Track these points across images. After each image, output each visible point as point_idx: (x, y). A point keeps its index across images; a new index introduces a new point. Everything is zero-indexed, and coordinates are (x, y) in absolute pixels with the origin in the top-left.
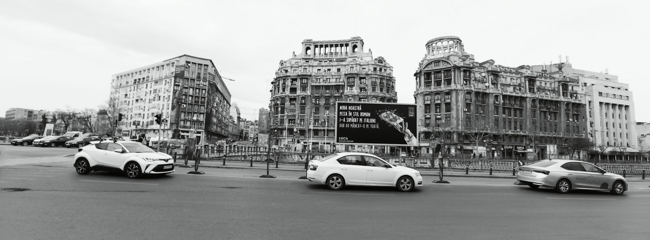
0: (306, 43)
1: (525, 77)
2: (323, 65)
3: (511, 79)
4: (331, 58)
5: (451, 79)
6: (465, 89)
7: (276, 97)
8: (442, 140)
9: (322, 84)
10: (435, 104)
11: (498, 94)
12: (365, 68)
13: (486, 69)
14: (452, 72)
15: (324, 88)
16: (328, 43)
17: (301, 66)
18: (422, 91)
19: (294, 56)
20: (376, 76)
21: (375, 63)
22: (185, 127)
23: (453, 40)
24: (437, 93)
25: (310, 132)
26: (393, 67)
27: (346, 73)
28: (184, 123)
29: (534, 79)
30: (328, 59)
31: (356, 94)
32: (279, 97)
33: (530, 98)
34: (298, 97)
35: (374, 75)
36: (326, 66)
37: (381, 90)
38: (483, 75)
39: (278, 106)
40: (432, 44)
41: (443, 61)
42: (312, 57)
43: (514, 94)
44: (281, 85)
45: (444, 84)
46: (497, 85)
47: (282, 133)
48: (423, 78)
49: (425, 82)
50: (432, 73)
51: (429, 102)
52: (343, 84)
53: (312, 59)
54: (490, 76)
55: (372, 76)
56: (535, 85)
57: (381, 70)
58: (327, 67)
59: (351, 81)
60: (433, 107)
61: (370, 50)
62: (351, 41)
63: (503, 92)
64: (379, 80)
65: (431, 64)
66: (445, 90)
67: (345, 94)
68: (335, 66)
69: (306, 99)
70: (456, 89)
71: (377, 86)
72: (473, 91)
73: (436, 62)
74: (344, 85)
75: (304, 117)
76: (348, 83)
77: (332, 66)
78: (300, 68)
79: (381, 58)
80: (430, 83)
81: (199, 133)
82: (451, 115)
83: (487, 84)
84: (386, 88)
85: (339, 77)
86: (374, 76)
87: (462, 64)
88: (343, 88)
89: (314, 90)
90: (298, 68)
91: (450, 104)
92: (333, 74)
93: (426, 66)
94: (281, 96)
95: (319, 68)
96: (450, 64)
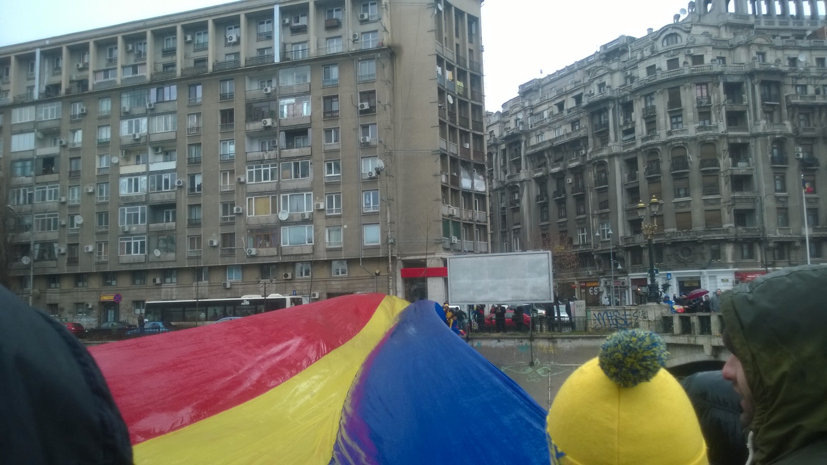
7: (676, 140)
9: (815, 101)
34: (756, 138)
44: (687, 102)
89: (799, 119)
94: (701, 137)
95: (792, 53)
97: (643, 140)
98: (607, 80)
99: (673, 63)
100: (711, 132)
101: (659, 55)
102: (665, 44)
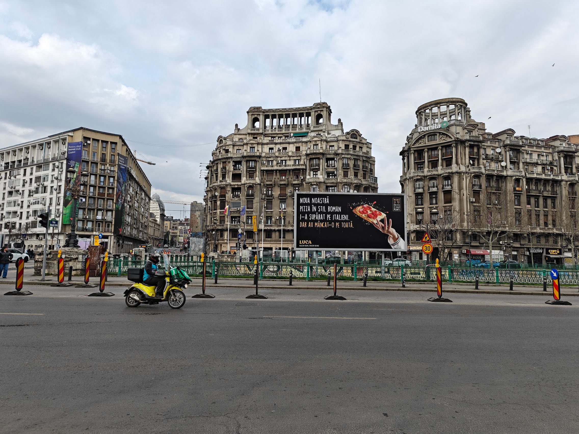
0: (253, 112)
1: (559, 152)
2: (276, 142)
3: (539, 155)
4: (286, 132)
5: (452, 158)
6: (472, 170)
7: (214, 186)
8: (441, 242)
9: (275, 168)
10: (429, 193)
11: (519, 176)
12: (333, 146)
13: (502, 143)
14: (454, 148)
15: (278, 174)
16: (283, 112)
17: (247, 144)
18: (412, 175)
19: (237, 131)
20: (349, 156)
21: (346, 138)
22: (84, 230)
23: (454, 103)
24: (432, 178)
25: (261, 233)
26: (371, 144)
27: (308, 152)
28: (83, 225)
29: (572, 155)
30: (283, 134)
31: (322, 180)
32: (218, 186)
33: (567, 181)
34: (244, 185)
35: (345, 154)
36: (281, 143)
37: (356, 175)
38: (498, 150)
39: (216, 198)
40: (425, 111)
41: (440, 133)
42: (261, 131)
43: (543, 176)
44: (219, 170)
45: (442, 165)
46: (518, 164)
47: (222, 236)
48: (412, 157)
49: (415, 163)
50: (425, 150)
51: (421, 190)
52: (304, 167)
53: (262, 134)
54: (508, 153)
55: (343, 156)
56: (573, 163)
57: (354, 147)
58: (282, 145)
59: (314, 163)
60: (427, 197)
61: (339, 120)
62: (314, 108)
63: (527, 174)
64: (353, 162)
65: (423, 138)
66: (443, 174)
67: (307, 180)
68: (293, 143)
69: (255, 188)
70: (459, 171)
71: (349, 170)
72: (483, 174)
73: (431, 135)
74: (306, 169)
75: (252, 214)
76: (311, 166)
77: (289, 143)
78: (245, 147)
79: (355, 132)
80: (423, 164)
81: (106, 237)
82: (453, 207)
83: (503, 164)
84: (362, 172)
85: (299, 158)
86: (346, 156)
87: (467, 137)
88: (304, 173)
89: (265, 177)
90: (242, 147)
91: (451, 193)
92: (290, 154)
93: (417, 141)
94: (221, 185)
96: (450, 137)
101: (218, 148)
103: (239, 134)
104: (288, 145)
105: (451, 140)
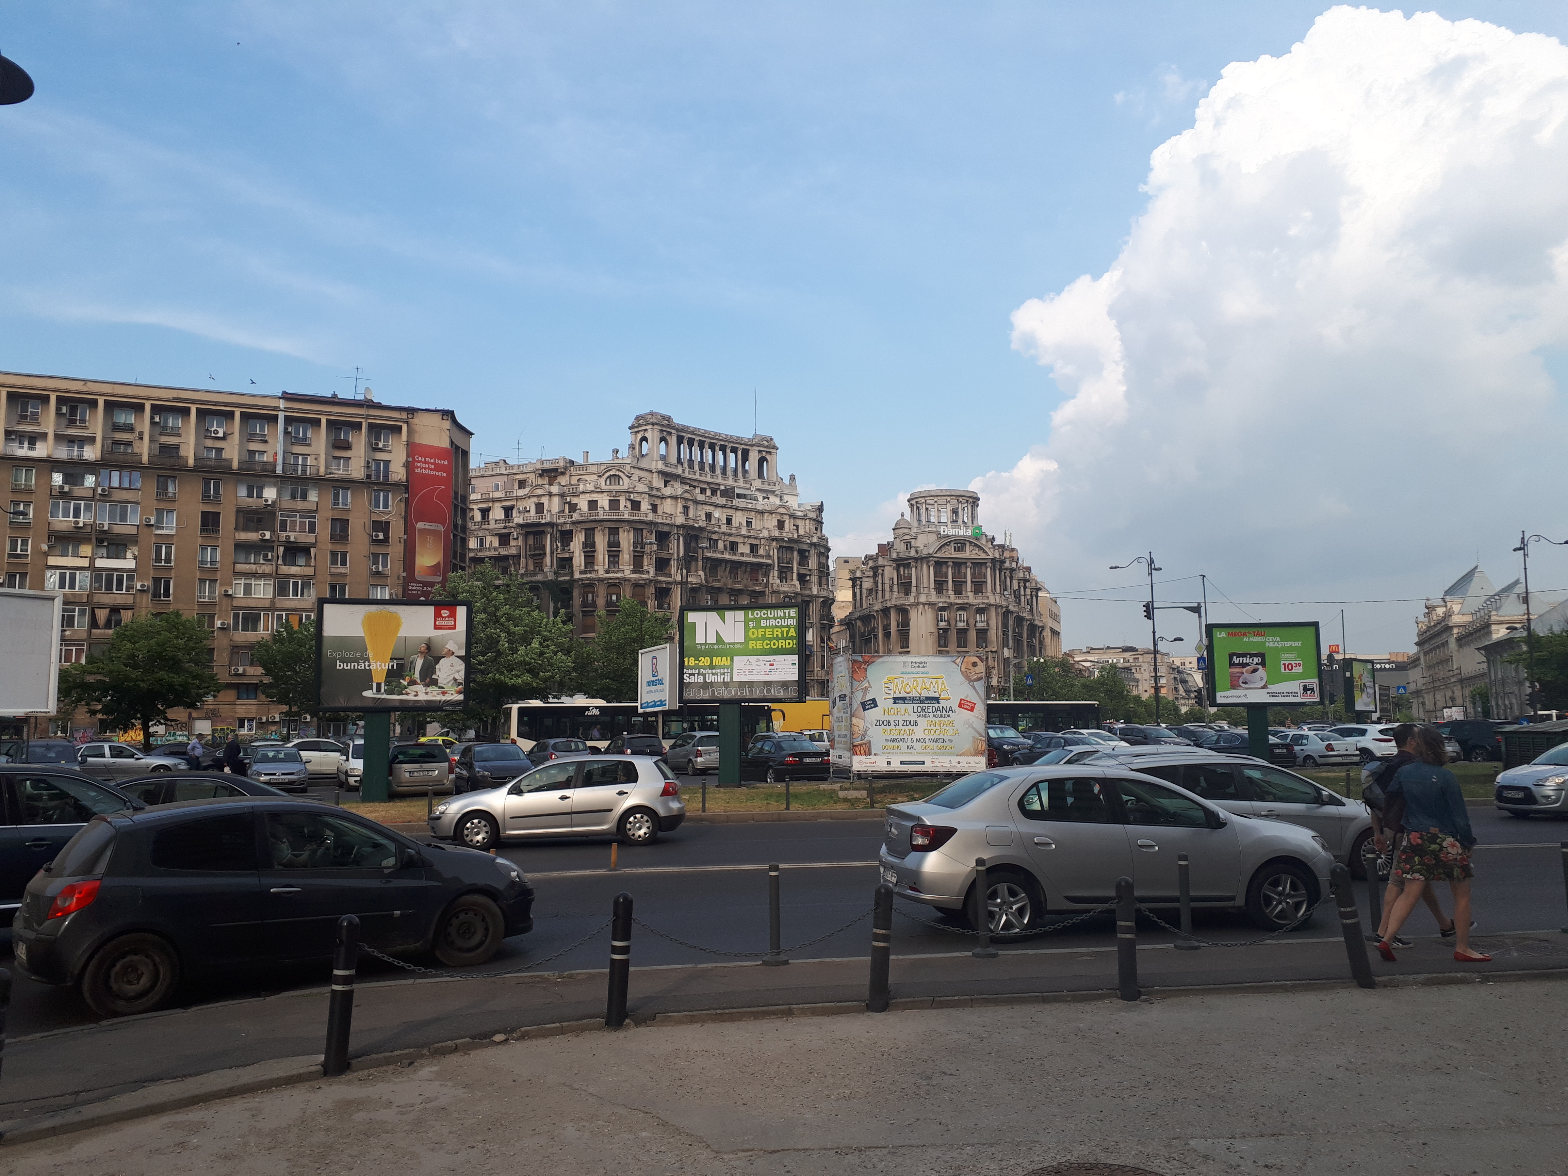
5: (986, 582)
9: (723, 556)
12: (798, 526)
14: (988, 569)
15: (727, 568)
16: (706, 437)
17: (677, 498)
18: (934, 599)
24: (962, 608)
36: (723, 506)
41: (971, 542)
42: (679, 471)
45: (972, 591)
48: (931, 572)
49: (934, 581)
50: (949, 563)
51: (945, 625)
53: (680, 476)
73: (959, 544)
78: (669, 501)
80: (945, 585)
89: (707, 571)
90: (660, 500)
93: (940, 548)
94: (635, 580)
95: (709, 509)
96: (985, 552)
97: (581, 572)
98: (545, 500)
99: (614, 504)
100: (643, 576)
101: (602, 492)
102: (608, 483)
103: (639, 469)
104: (734, 511)
105: (988, 557)
